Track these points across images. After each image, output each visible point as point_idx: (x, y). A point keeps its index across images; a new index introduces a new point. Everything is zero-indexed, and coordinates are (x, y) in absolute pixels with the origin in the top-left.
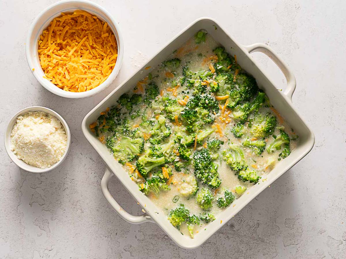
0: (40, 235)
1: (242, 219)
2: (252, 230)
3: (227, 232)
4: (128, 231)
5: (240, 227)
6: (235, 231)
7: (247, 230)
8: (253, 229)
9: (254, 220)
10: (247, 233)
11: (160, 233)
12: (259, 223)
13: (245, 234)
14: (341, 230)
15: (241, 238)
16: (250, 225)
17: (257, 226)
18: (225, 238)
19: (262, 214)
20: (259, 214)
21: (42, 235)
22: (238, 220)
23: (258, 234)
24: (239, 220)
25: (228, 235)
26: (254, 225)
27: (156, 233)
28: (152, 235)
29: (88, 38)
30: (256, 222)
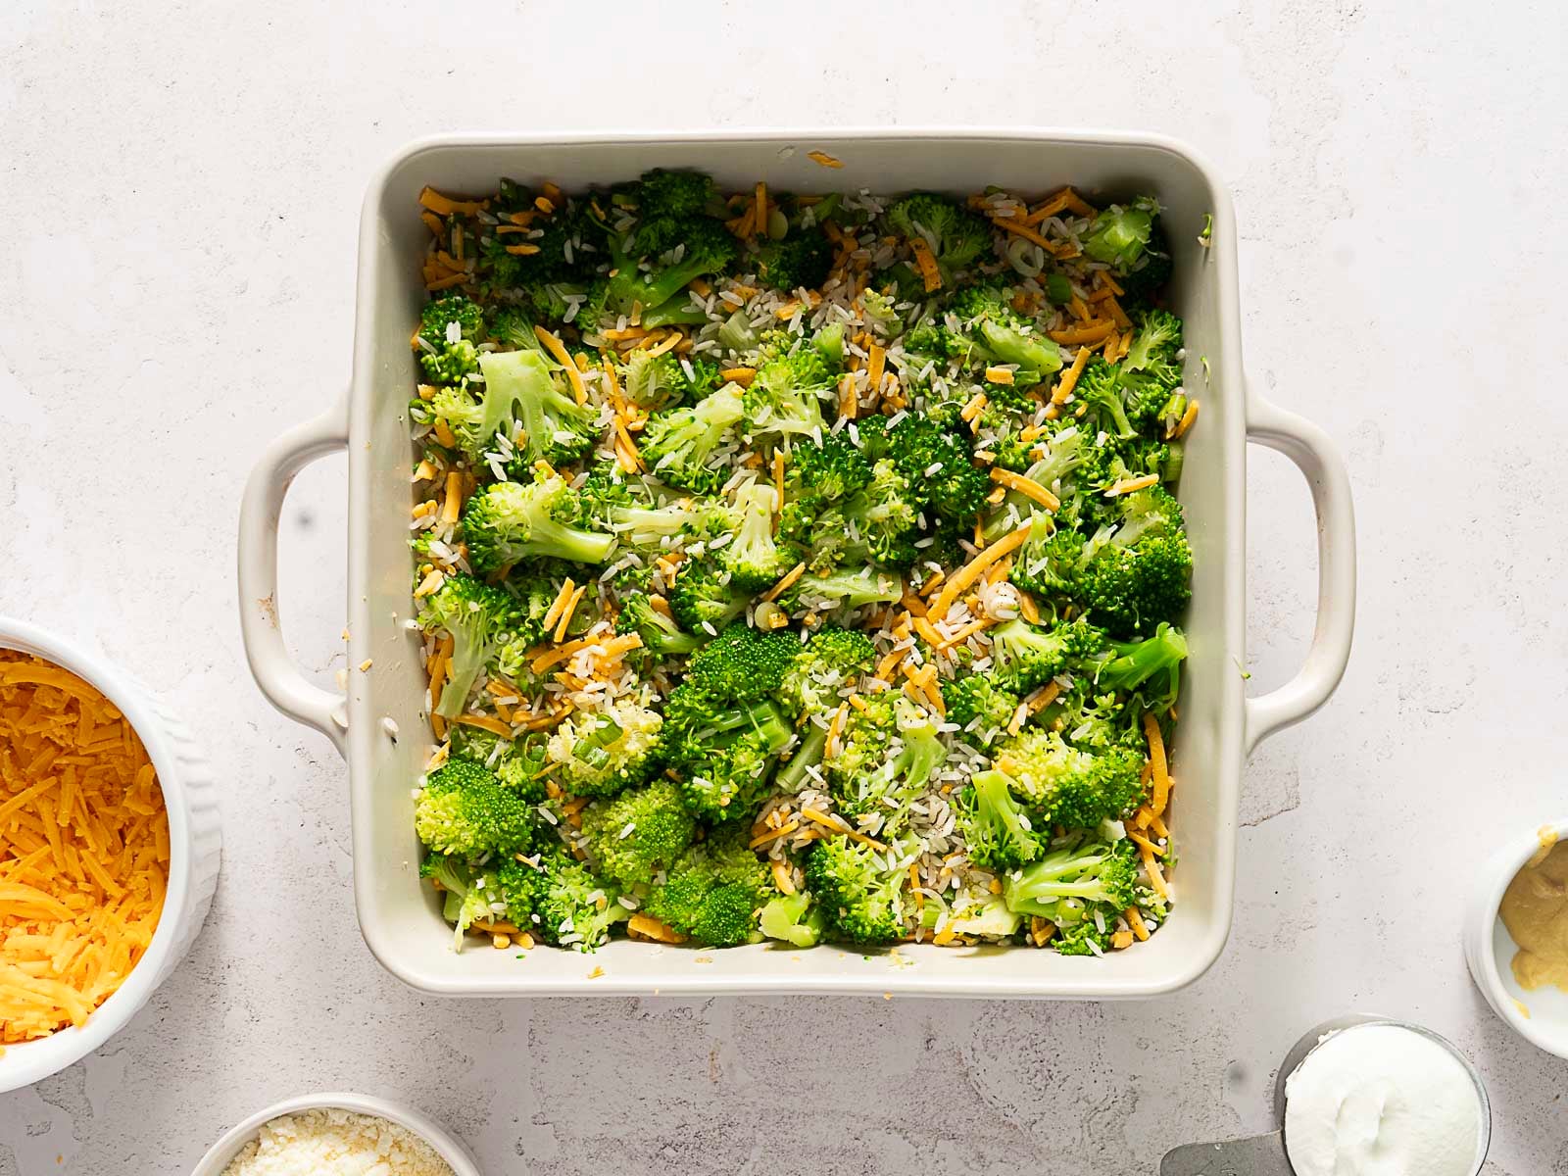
0: (40, 1129)
1: (1051, 1067)
2: (1099, 1127)
3: (976, 1131)
4: (481, 1115)
5: (1040, 1110)
6: (1015, 1127)
7: (1077, 1124)
8: (1105, 1122)
9: (1112, 1076)
10: (1078, 1137)
11: (641, 1133)
12: (1138, 1090)
13: (1067, 1142)
14: (1548, 1130)
15: (1045, 1163)
16: (1091, 1099)
17: (1128, 1107)
18: (967, 1164)
19: (1151, 1046)
20: (1138, 1044)
21: (53, 1127)
22: (1033, 1071)
23: (1130, 1146)
24: (1039, 1075)
25: (982, 1148)
26: (1113, 1099)
27: (619, 1132)
28: (602, 1139)
29: (59, 786)
30: (1122, 1084)
